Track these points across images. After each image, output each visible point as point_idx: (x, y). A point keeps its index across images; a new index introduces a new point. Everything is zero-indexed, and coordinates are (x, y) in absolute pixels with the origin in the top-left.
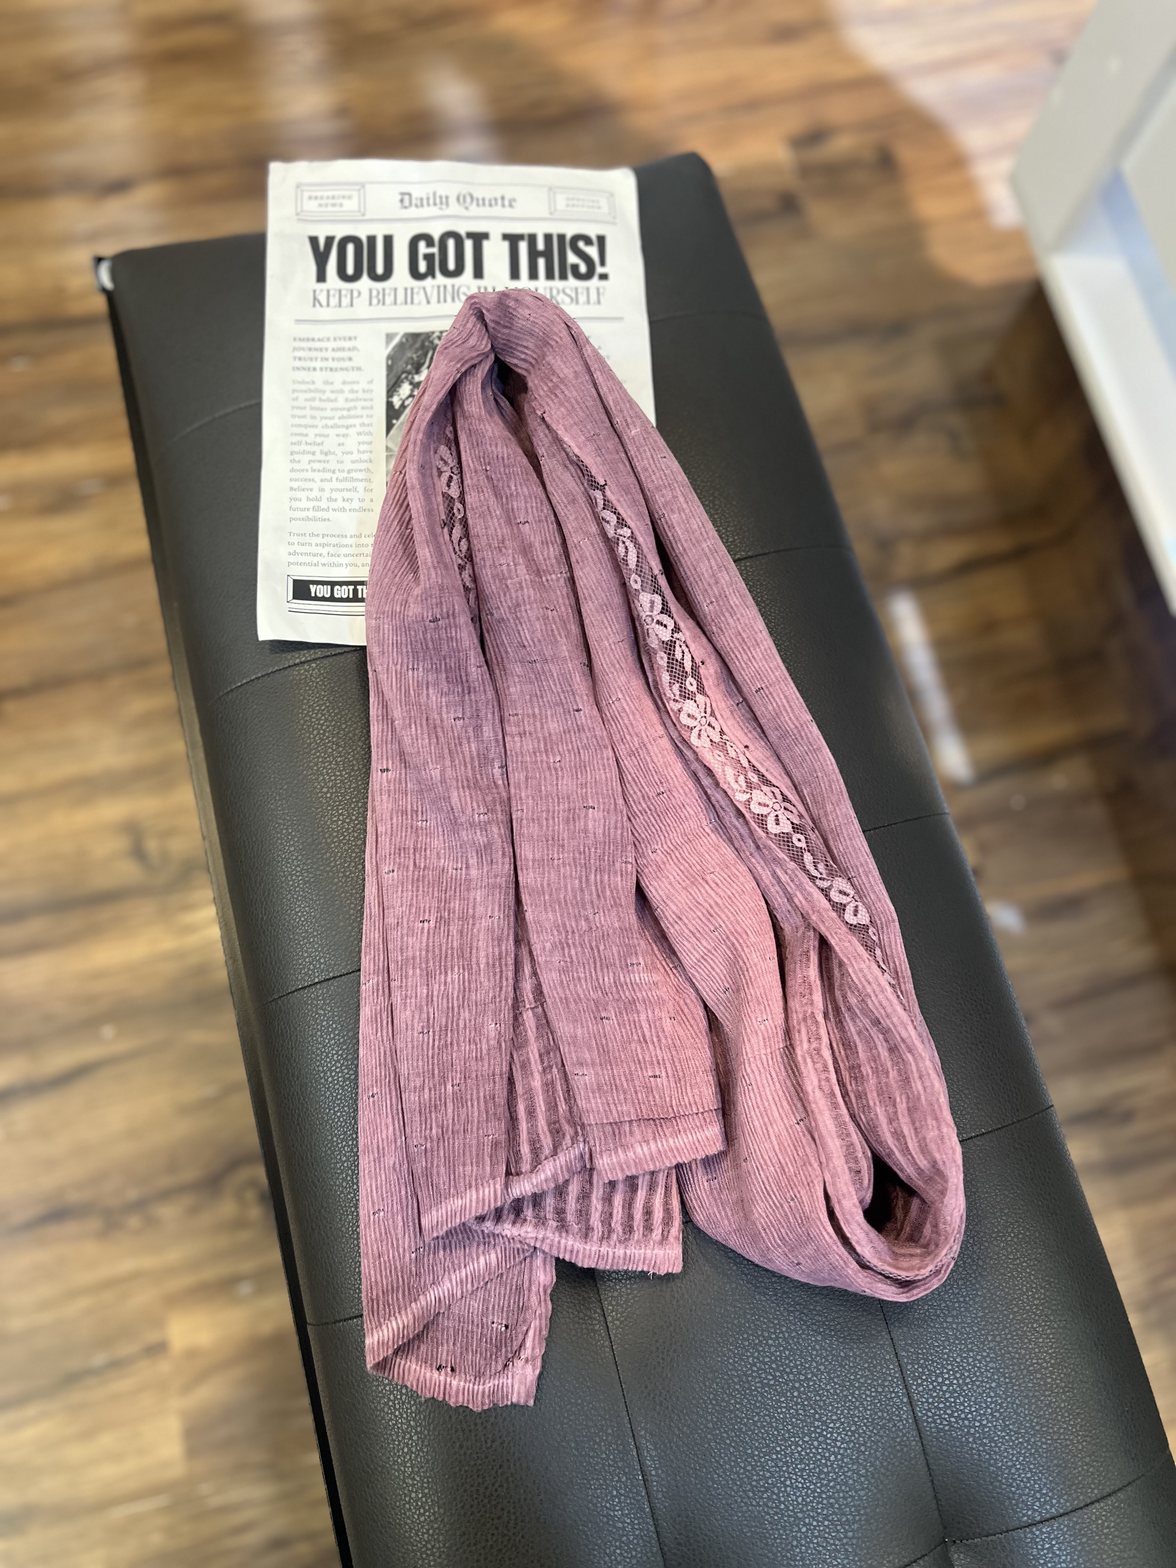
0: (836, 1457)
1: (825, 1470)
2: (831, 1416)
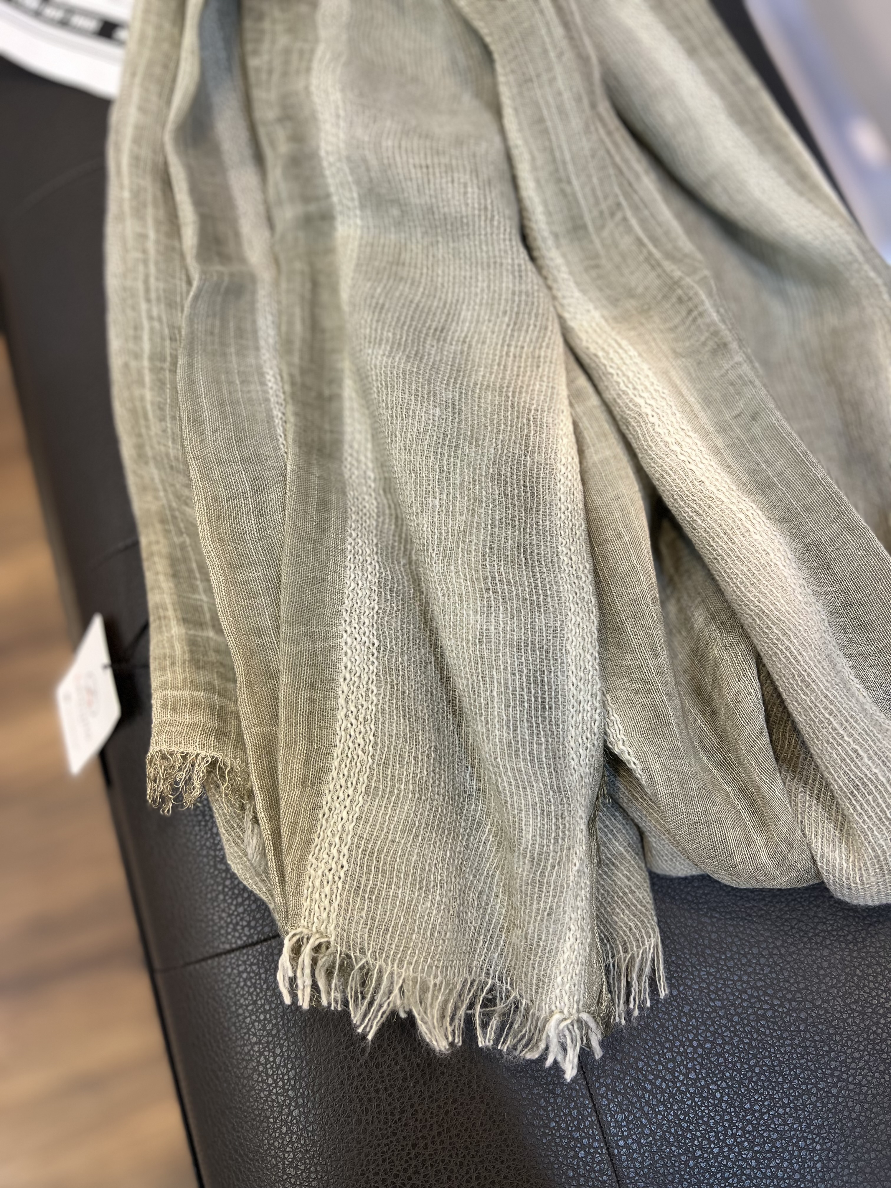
0: (862, 1106)
1: (849, 1125)
2: (852, 1053)
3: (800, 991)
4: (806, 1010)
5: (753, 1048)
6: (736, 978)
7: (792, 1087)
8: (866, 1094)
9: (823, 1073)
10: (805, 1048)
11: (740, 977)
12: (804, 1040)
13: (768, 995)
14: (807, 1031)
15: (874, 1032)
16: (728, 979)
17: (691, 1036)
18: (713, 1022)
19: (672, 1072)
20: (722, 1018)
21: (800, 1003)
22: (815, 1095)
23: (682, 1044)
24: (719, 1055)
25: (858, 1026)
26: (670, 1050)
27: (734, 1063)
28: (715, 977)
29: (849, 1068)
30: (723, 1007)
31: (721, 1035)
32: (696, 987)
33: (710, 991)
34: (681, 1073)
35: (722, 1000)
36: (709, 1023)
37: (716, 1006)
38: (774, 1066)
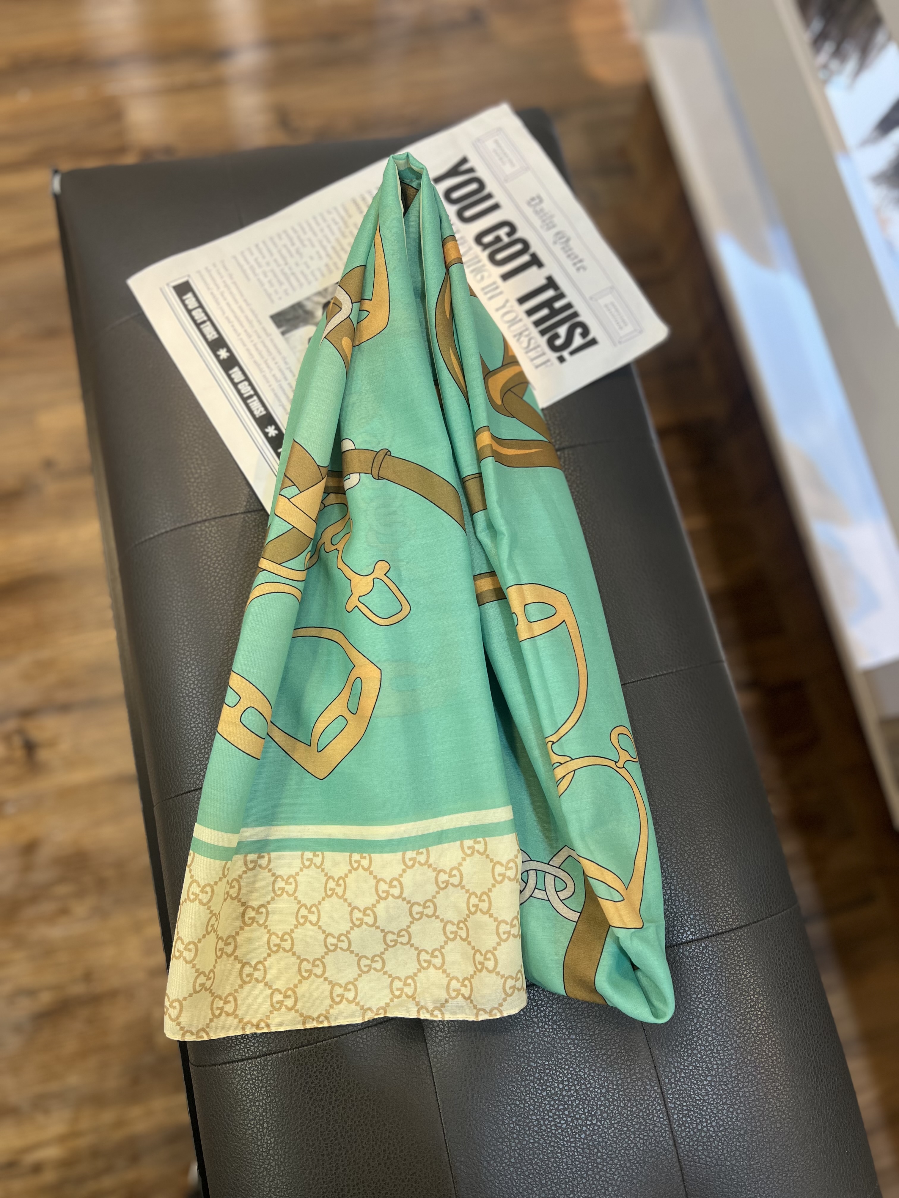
3: (584, 1113)
4: (586, 1125)
5: (552, 1146)
6: (547, 1102)
7: (572, 1172)
8: (616, 1181)
9: (592, 1165)
10: (583, 1149)
11: (549, 1102)
12: (583, 1144)
13: (565, 1115)
14: (585, 1138)
15: (626, 1142)
16: (542, 1102)
17: (515, 1136)
18: (529, 1128)
19: (501, 1157)
20: (535, 1126)
21: (583, 1121)
22: (585, 1178)
23: (509, 1140)
24: (530, 1149)
25: (617, 1138)
26: (501, 1143)
27: (539, 1155)
28: (534, 1101)
29: (608, 1163)
30: (537, 1120)
31: (533, 1137)
32: (522, 1106)
33: (530, 1109)
34: (506, 1158)
35: (536, 1116)
36: (527, 1128)
37: (532, 1119)
38: (563, 1159)
